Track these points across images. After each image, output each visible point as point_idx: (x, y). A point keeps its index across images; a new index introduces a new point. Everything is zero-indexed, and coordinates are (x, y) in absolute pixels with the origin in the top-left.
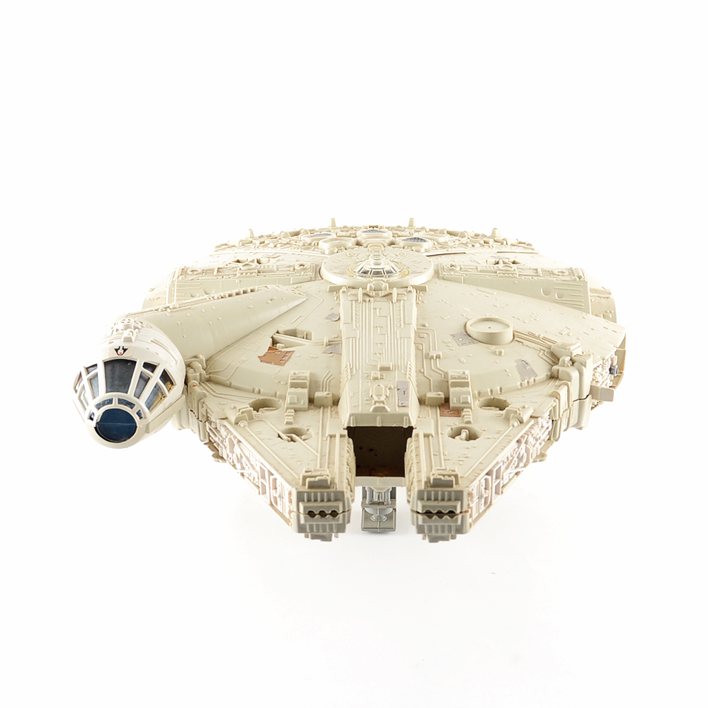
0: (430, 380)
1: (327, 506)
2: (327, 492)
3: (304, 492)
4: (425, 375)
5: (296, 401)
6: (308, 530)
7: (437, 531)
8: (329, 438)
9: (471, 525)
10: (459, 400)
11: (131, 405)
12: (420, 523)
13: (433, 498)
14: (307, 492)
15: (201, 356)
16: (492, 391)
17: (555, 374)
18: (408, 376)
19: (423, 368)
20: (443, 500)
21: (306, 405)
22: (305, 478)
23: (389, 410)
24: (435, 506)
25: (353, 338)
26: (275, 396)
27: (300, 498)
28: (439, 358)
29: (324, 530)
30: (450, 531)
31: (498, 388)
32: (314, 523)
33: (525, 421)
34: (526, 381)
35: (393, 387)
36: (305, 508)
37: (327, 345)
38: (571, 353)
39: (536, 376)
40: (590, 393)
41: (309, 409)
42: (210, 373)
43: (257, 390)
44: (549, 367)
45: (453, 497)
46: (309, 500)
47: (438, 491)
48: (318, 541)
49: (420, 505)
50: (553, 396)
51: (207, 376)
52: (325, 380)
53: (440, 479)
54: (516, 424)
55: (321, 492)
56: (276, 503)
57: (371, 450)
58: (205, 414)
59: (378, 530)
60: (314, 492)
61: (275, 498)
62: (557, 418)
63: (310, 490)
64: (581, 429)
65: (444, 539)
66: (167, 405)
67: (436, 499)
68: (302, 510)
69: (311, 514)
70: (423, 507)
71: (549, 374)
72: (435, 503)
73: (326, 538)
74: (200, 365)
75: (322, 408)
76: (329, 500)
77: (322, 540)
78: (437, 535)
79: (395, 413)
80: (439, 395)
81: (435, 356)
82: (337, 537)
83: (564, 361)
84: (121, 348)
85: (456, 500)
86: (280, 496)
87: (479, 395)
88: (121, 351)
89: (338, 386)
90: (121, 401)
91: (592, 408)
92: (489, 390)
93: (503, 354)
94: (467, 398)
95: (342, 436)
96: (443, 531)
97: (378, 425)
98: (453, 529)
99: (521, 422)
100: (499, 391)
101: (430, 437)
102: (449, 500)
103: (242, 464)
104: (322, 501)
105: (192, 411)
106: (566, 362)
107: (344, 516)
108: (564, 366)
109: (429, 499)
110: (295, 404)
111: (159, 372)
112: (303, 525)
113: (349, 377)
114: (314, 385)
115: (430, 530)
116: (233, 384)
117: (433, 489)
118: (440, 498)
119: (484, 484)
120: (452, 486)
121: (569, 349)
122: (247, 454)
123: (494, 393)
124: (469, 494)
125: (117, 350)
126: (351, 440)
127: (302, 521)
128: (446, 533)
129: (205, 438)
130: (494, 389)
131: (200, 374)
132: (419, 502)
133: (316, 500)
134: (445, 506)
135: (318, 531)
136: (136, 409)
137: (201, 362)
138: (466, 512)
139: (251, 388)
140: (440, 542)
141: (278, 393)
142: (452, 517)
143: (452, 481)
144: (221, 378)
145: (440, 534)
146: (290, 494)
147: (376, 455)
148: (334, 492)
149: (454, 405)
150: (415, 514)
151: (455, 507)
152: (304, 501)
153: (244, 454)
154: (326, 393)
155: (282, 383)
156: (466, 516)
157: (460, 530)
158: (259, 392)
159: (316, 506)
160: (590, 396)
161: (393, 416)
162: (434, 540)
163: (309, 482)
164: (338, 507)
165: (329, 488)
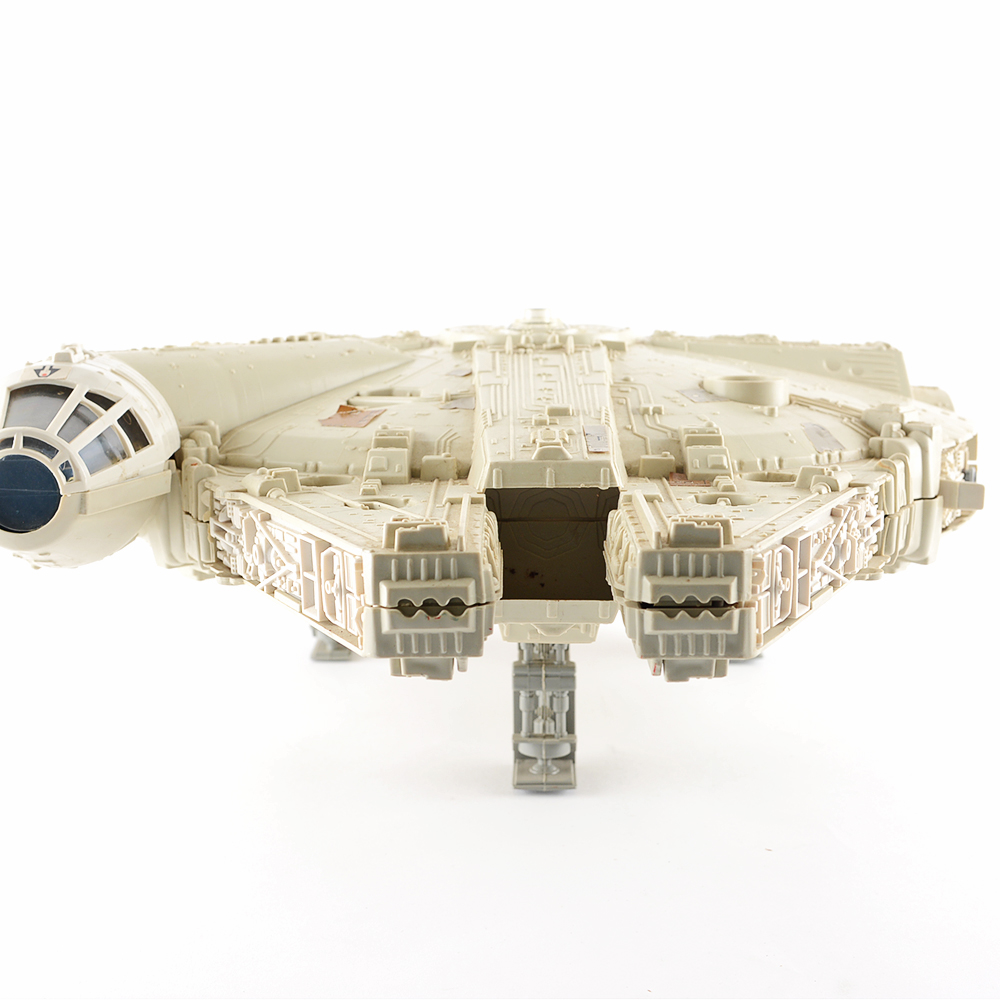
0: (645, 439)
1: (441, 590)
2: (441, 556)
3: (390, 557)
4: (636, 431)
5: (385, 466)
6: (399, 651)
7: (685, 651)
8: (448, 504)
9: (758, 641)
10: (704, 462)
11: (50, 450)
12: (649, 629)
13: (675, 570)
14: (397, 557)
15: (212, 423)
16: (764, 463)
17: (876, 449)
18: (603, 421)
19: (631, 424)
20: (698, 574)
21: (406, 473)
22: (391, 530)
23: (570, 456)
24: (681, 588)
25: (496, 385)
26: (347, 473)
27: (381, 572)
28: (660, 413)
29: (435, 651)
30: (714, 650)
31: (776, 459)
32: (411, 631)
33: (841, 489)
34: (826, 454)
35: (575, 431)
36: (392, 593)
37: (447, 400)
38: (902, 416)
39: (843, 448)
40: (941, 492)
41: (410, 482)
42: (227, 452)
43: (311, 465)
44: (862, 440)
45: (720, 569)
46: (401, 577)
47: (688, 553)
48: (421, 681)
49: (647, 583)
50: (883, 470)
51: (222, 456)
52: (443, 440)
53: (693, 526)
54: (824, 491)
55: (427, 557)
56: (334, 614)
57: (533, 575)
58: (208, 505)
59: (545, 788)
60: (412, 557)
61: (331, 598)
62: (893, 512)
63: (402, 553)
64: (925, 562)
65: (700, 671)
66: (129, 473)
67: (683, 573)
68: (384, 601)
69: (405, 608)
70: (656, 589)
71: (864, 449)
72: (682, 581)
73: (440, 672)
74: (209, 435)
75: (436, 481)
76: (445, 576)
77: (430, 678)
78: (684, 660)
79: (582, 460)
80: (666, 456)
81: (651, 409)
82: (462, 669)
83: (891, 428)
84: (47, 368)
85: (728, 574)
86: (340, 590)
87: (740, 468)
88: (47, 371)
89: (468, 447)
90: (29, 442)
91: (944, 530)
92: (759, 461)
93: (776, 415)
94: (721, 459)
95: (474, 501)
96: (699, 651)
97: (548, 484)
98: (722, 643)
99: (835, 489)
100: (777, 464)
101: (656, 501)
102: (713, 574)
103: (269, 563)
104: (430, 577)
105: (188, 513)
106: (894, 430)
107: (478, 615)
108: (891, 436)
109: (667, 573)
110: (382, 470)
111: (118, 411)
112: (386, 635)
113: (490, 422)
114: (420, 447)
115: (670, 648)
116: (268, 461)
117: (676, 549)
118: (691, 571)
119: (780, 561)
120: (717, 544)
121: (898, 410)
122: (279, 536)
123: (768, 466)
124: (754, 565)
125: (37, 371)
126: (493, 515)
127: (386, 627)
128: (706, 657)
129: (209, 558)
130: (768, 461)
131: (208, 451)
132: (645, 579)
133: (416, 577)
134: (702, 587)
135: (421, 653)
136: (59, 459)
137: (212, 432)
138: (748, 605)
139: (301, 464)
140: (693, 680)
141: (352, 467)
142: (718, 615)
143: (718, 530)
144: (248, 455)
145: (692, 659)
146: (359, 565)
147: (543, 585)
148: (456, 556)
149: (696, 472)
150: (637, 611)
151: (726, 589)
152: (389, 578)
153: (273, 538)
154: (443, 455)
155: (360, 449)
156: (750, 613)
157: (736, 649)
158: (316, 469)
159: (417, 590)
160: (940, 498)
161: (578, 466)
162: (678, 674)
163: (402, 535)
164: (465, 591)
165: (446, 549)
